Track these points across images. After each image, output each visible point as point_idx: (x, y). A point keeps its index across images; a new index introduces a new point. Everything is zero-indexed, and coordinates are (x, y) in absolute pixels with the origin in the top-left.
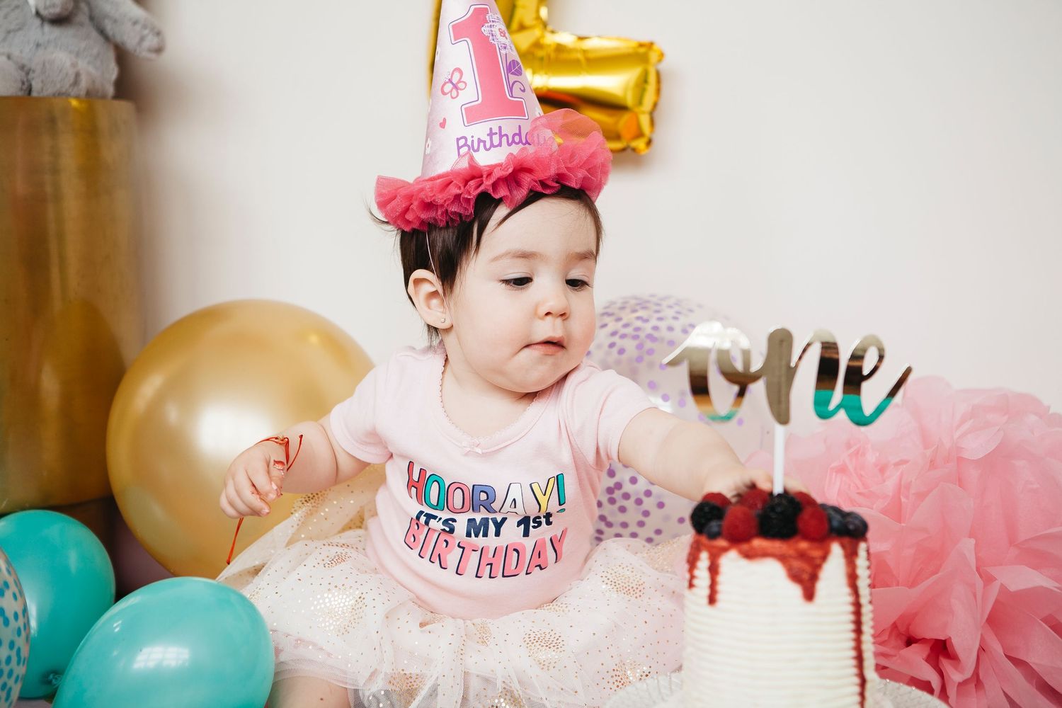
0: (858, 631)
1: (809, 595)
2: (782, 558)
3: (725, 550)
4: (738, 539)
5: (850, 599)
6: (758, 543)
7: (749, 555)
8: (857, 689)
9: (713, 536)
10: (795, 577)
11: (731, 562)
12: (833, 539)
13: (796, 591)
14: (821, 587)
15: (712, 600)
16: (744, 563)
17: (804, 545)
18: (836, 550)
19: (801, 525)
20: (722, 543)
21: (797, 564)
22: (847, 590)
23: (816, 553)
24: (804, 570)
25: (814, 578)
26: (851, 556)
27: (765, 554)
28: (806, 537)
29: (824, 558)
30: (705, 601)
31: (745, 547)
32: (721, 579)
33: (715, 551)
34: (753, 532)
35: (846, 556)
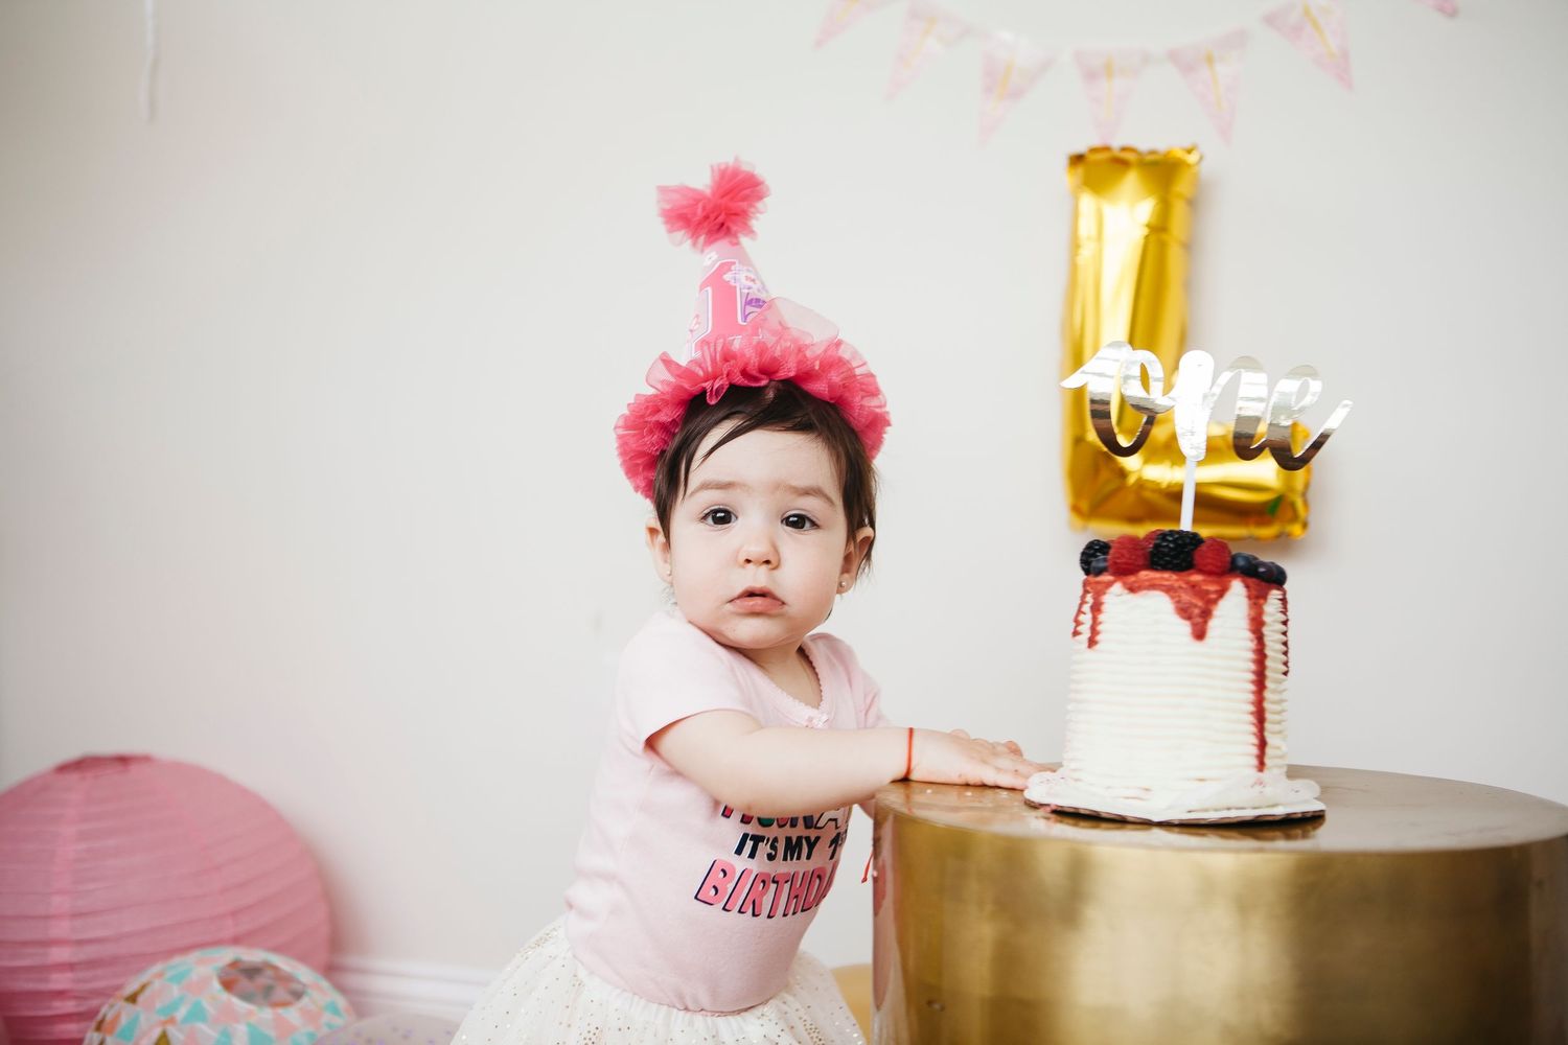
1: (1200, 634)
2: (1168, 590)
3: (1109, 584)
4: (1123, 571)
5: (1252, 645)
6: (1145, 575)
7: (1132, 589)
8: (1255, 751)
9: (1100, 572)
10: (1184, 612)
11: (1117, 597)
12: (1236, 576)
13: (1184, 628)
14: (1214, 625)
15: (1092, 642)
16: (1131, 596)
17: (1197, 578)
18: (1237, 589)
19: (1197, 558)
20: (1106, 578)
21: (1186, 597)
22: (1249, 635)
23: (1212, 588)
24: (1196, 606)
25: (1206, 614)
26: (1257, 599)
27: (1153, 586)
28: (1201, 571)
29: (1221, 593)
30: (1086, 644)
31: (1132, 579)
32: (1101, 617)
33: (1099, 587)
34: (1141, 562)
35: (1249, 597)
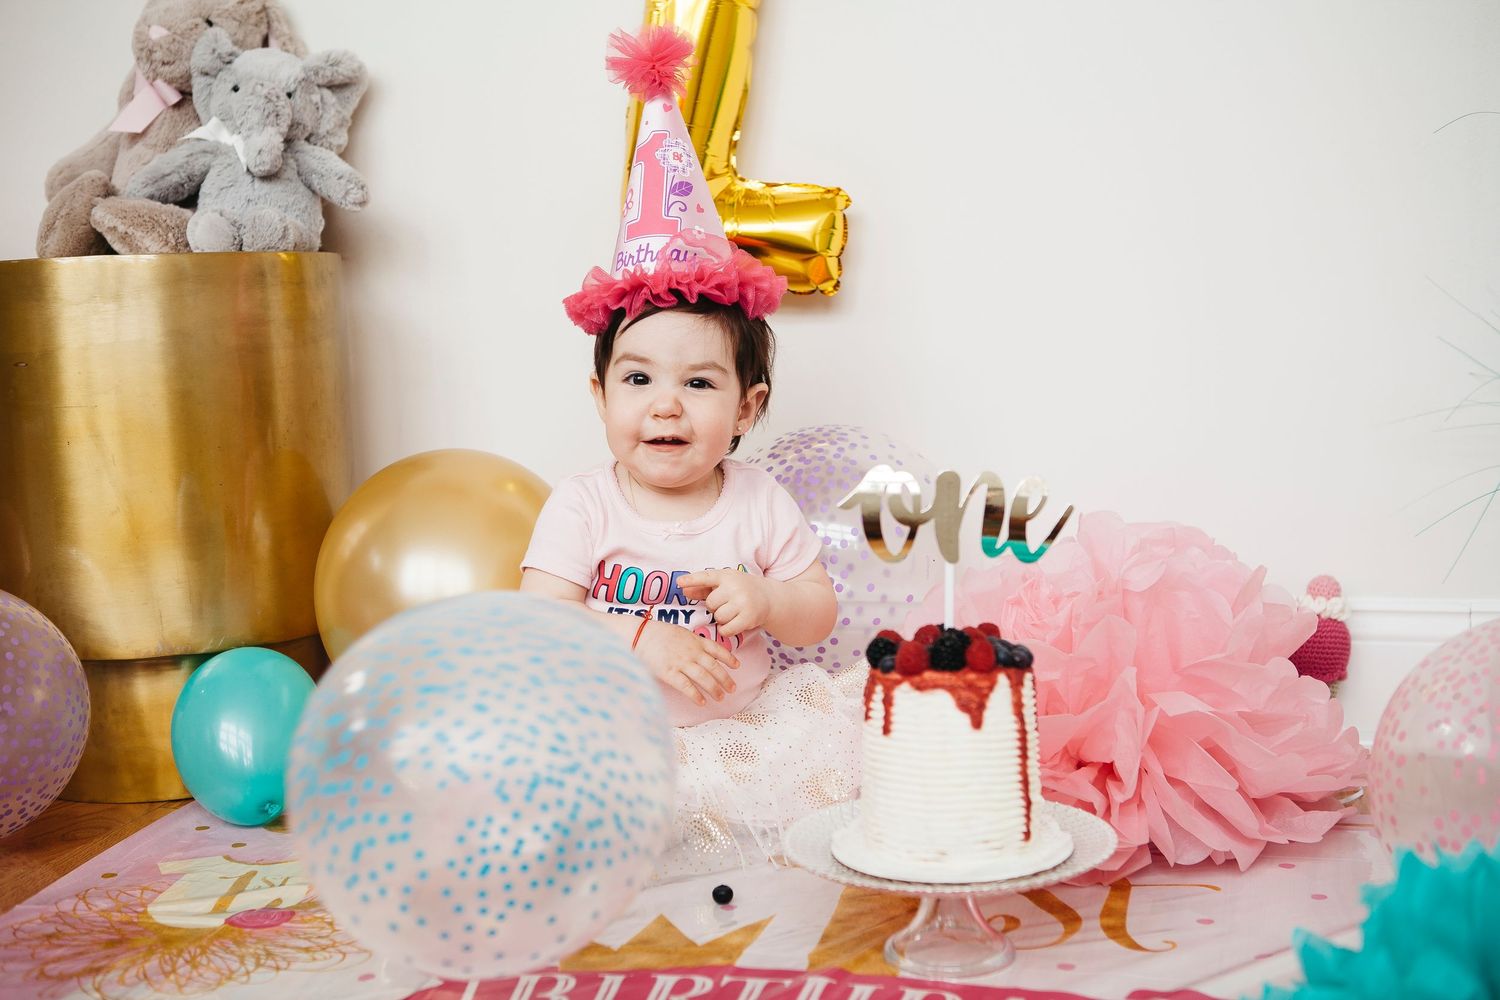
0: (1024, 756)
1: (977, 724)
2: (951, 689)
3: (898, 683)
4: (910, 672)
5: (1016, 726)
6: (929, 675)
7: (920, 687)
8: (1023, 811)
9: (887, 670)
10: (964, 707)
11: (904, 694)
12: (1000, 670)
13: (965, 719)
14: (988, 715)
15: (886, 730)
16: (916, 694)
17: (972, 676)
18: (1003, 681)
19: (969, 658)
20: (895, 676)
21: (965, 694)
22: (1014, 718)
23: (984, 684)
24: (972, 701)
25: (981, 707)
26: (1017, 685)
27: (936, 686)
28: (974, 669)
29: (991, 688)
30: (881, 731)
31: (917, 679)
32: (894, 710)
33: (889, 684)
34: (924, 665)
35: (1012, 686)
